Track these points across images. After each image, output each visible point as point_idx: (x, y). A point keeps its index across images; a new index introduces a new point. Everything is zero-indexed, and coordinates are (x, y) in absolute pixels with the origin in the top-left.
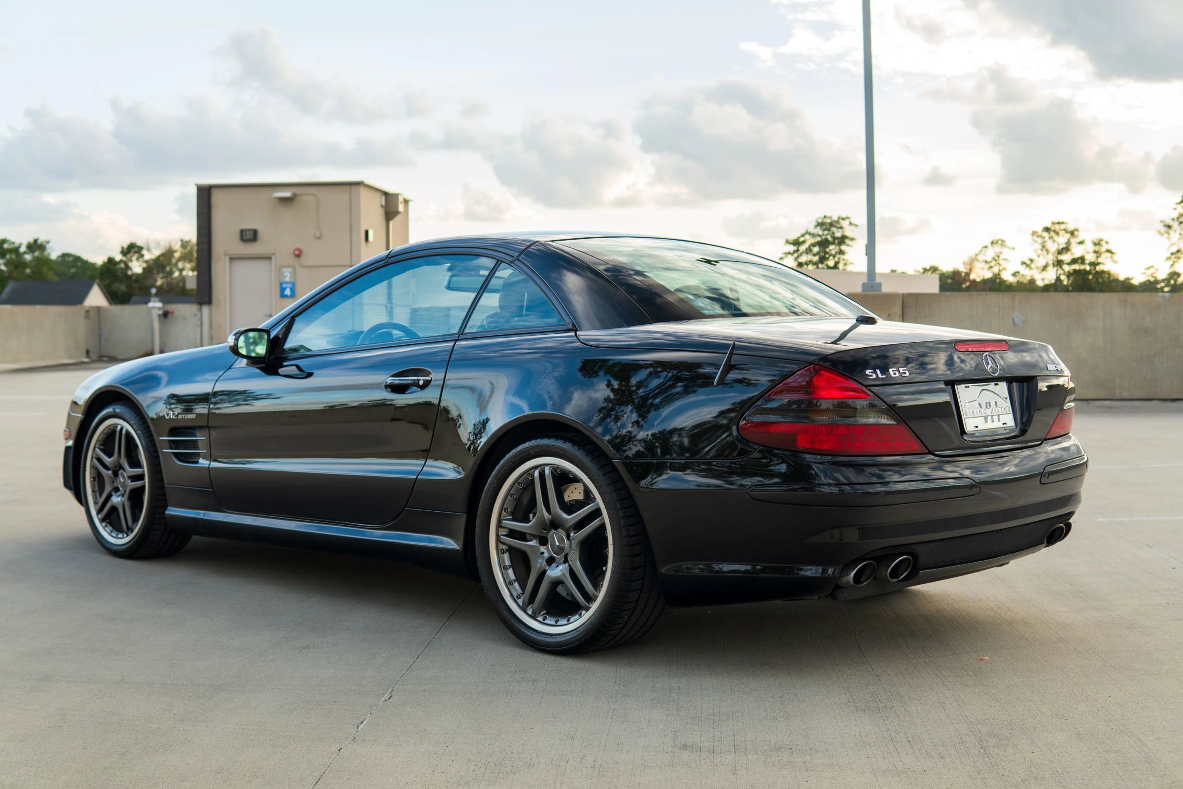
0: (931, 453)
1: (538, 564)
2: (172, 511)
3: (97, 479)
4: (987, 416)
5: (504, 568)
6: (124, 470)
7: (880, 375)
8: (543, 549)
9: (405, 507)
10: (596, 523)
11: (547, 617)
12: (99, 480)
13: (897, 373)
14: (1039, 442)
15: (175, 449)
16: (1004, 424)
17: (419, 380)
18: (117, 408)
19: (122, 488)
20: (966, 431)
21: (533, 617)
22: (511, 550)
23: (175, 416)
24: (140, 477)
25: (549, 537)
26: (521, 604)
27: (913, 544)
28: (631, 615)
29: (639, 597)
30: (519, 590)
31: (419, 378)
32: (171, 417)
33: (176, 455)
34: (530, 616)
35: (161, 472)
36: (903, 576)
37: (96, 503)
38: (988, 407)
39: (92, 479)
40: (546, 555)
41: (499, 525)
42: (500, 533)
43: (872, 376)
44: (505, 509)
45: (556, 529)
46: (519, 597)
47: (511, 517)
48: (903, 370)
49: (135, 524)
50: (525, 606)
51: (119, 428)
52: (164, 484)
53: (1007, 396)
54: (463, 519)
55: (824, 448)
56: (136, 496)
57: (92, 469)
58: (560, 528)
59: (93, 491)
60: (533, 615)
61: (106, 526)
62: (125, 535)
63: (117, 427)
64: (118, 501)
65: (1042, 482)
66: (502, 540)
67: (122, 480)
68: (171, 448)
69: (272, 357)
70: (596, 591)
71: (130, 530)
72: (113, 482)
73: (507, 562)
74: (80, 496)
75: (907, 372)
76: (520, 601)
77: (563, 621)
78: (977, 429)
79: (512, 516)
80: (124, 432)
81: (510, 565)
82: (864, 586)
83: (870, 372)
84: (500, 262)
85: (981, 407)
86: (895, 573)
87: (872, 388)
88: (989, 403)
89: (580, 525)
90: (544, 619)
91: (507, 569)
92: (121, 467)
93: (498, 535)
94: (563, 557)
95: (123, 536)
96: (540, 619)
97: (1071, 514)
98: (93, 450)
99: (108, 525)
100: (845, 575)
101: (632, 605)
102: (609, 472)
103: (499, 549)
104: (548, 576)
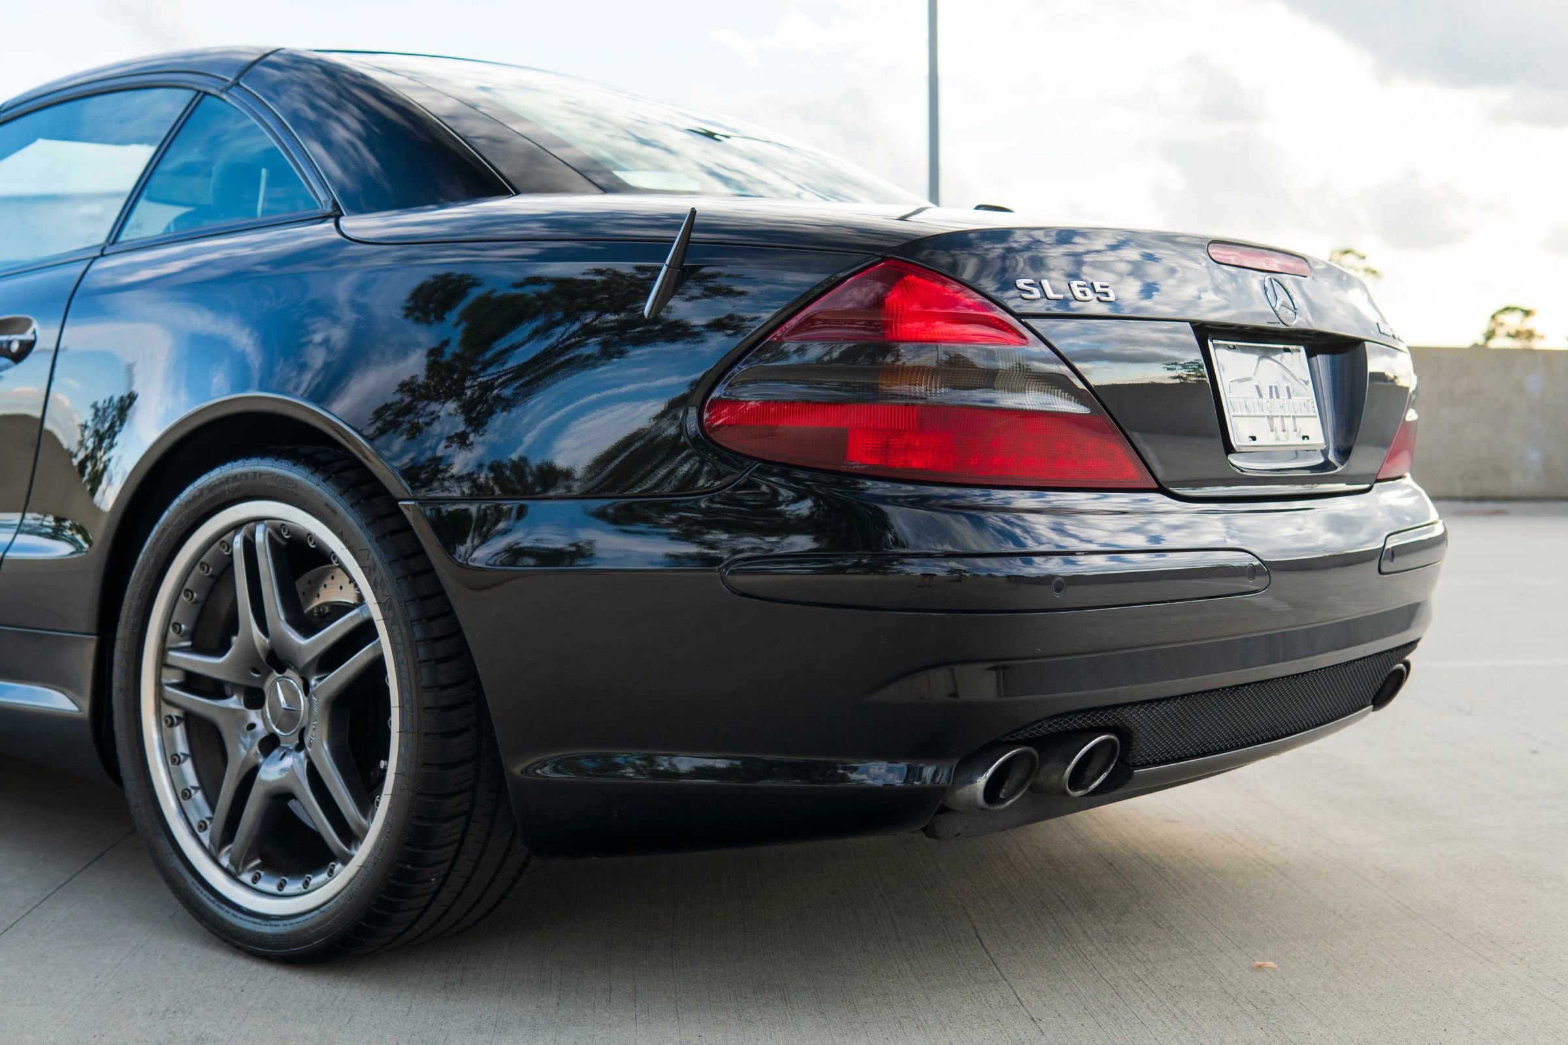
0: (1162, 490)
1: (242, 750)
4: (1273, 417)
5: (173, 761)
8: (254, 716)
10: (362, 656)
11: (262, 873)
14: (1367, 486)
16: (1304, 437)
17: (10, 343)
20: (1235, 446)
21: (232, 873)
22: (189, 719)
25: (266, 688)
26: (207, 844)
27: (1124, 705)
28: (446, 876)
29: (465, 831)
30: (206, 812)
31: (12, 337)
34: (226, 871)
36: (1097, 783)
38: (1275, 396)
40: (260, 730)
41: (162, 663)
42: (164, 681)
43: (1030, 292)
44: (175, 623)
45: (281, 670)
46: (203, 826)
47: (188, 643)
50: (215, 847)
53: (1308, 378)
54: (89, 649)
55: (915, 465)
58: (291, 669)
60: (232, 869)
65: (1383, 570)
66: (167, 696)
70: (365, 816)
73: (182, 748)
76: (204, 835)
77: (293, 887)
78: (1254, 443)
79: (191, 640)
81: (188, 750)
82: (1011, 805)
84: (201, 94)
85: (1261, 396)
86: (1077, 780)
87: (1033, 323)
88: (1276, 387)
89: (331, 659)
90: (255, 880)
91: (179, 762)
93: (159, 685)
94: (296, 735)
96: (247, 878)
97: (1412, 645)
100: (965, 784)
101: (450, 851)
102: (393, 533)
103: (163, 716)
104: (263, 782)
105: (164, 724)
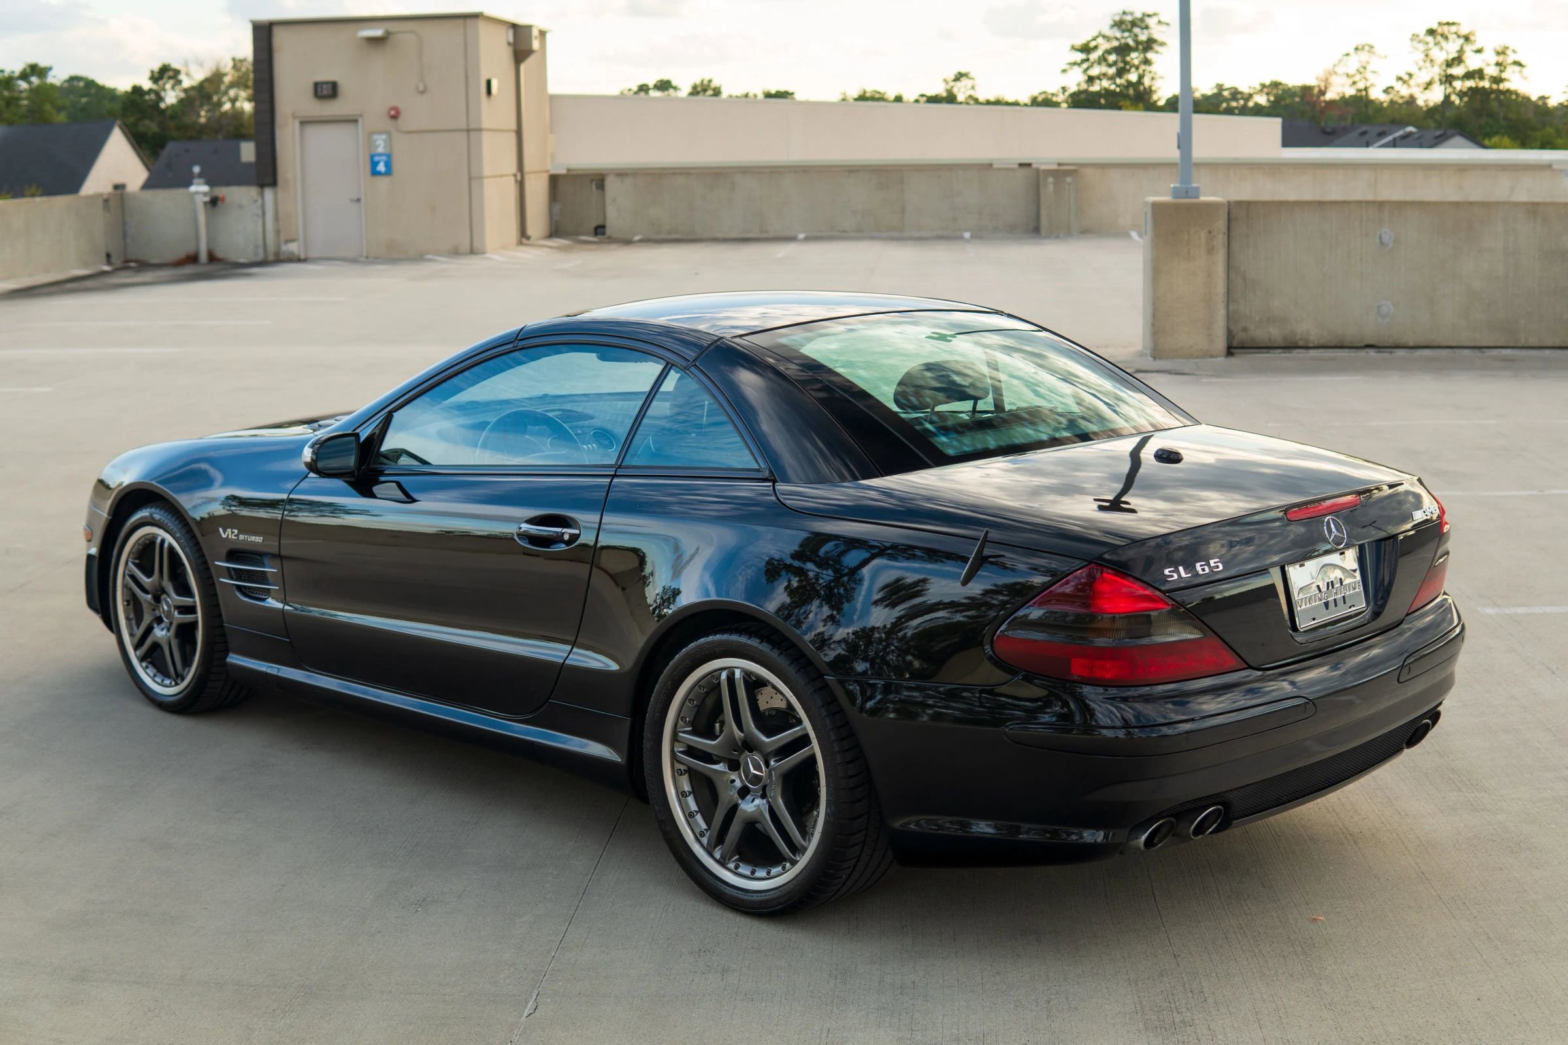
0: (1250, 667)
1: (728, 795)
2: (236, 659)
3: (132, 602)
4: (1328, 603)
5: (683, 795)
6: (168, 596)
7: (1183, 575)
8: (733, 776)
9: (549, 698)
10: (801, 754)
11: (741, 864)
12: (134, 604)
13: (1206, 568)
15: (236, 580)
16: (1351, 608)
17: (563, 533)
18: (155, 513)
19: (167, 619)
20: (1300, 629)
21: (722, 863)
22: (692, 773)
23: (235, 536)
24: (191, 610)
25: (741, 760)
26: (705, 845)
27: (1226, 791)
28: (850, 874)
29: (862, 851)
30: (704, 826)
31: (565, 530)
32: (230, 537)
33: (239, 588)
34: (718, 862)
35: (218, 605)
36: (1210, 831)
37: (132, 635)
38: (1330, 588)
39: (125, 603)
40: (738, 784)
41: (675, 738)
42: (676, 749)
43: (1172, 576)
44: (682, 718)
45: (751, 751)
46: (702, 834)
47: (690, 729)
48: (1215, 563)
49: (187, 669)
50: (711, 847)
51: (158, 541)
52: (223, 623)
53: (1357, 566)
54: (626, 725)
55: (1107, 677)
56: (185, 633)
57: (125, 589)
58: (756, 751)
59: (128, 619)
60: (722, 861)
61: (147, 667)
62: (173, 683)
63: (156, 539)
64: (163, 635)
65: (1401, 681)
66: (678, 759)
67: (165, 607)
68: (232, 578)
69: (364, 467)
70: (804, 839)
71: (179, 677)
72: (154, 610)
73: (687, 788)
74: (110, 621)
75: (1220, 565)
76: (705, 840)
77: (761, 873)
78: (1314, 623)
79: (692, 726)
80: (166, 545)
81: (690, 790)
82: (1159, 848)
83: (1170, 572)
84: (670, 365)
85: (1321, 591)
86: (1199, 830)
87: (1172, 594)
88: (1332, 583)
89: (785, 751)
90: (737, 867)
91: (686, 797)
92: (164, 591)
93: (673, 752)
94: (761, 788)
95: (171, 683)
96: (732, 866)
97: (1440, 704)
98: (125, 565)
99: (150, 666)
100: (1133, 839)
101: (853, 862)
102: (820, 689)
103: (676, 769)
104: (741, 814)
105: (676, 774)
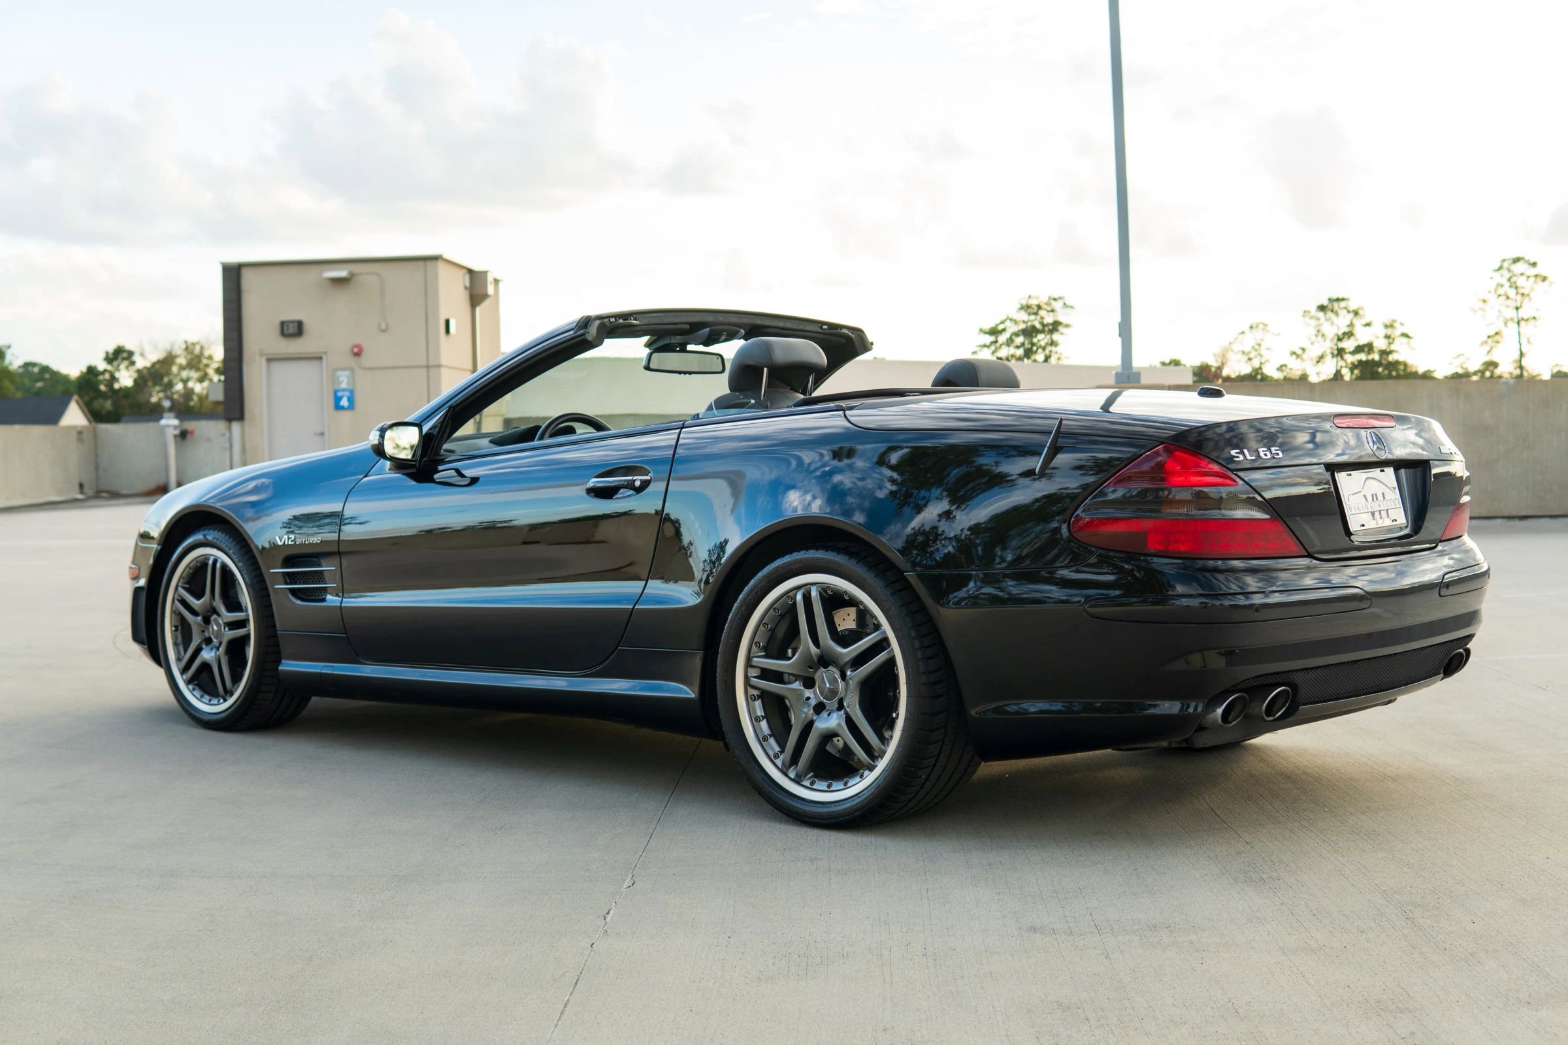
0: (1310, 556)
1: (802, 713)
2: (288, 665)
3: (180, 628)
4: (1374, 512)
5: (756, 720)
6: (219, 615)
7: (1249, 457)
8: (808, 693)
9: (618, 646)
10: (882, 657)
11: (816, 780)
12: (183, 629)
13: (1268, 453)
14: (1434, 545)
15: (291, 584)
16: (1393, 521)
17: (635, 480)
18: (209, 534)
19: (216, 639)
20: (1352, 531)
21: (797, 781)
22: (765, 696)
23: (292, 541)
24: (243, 623)
25: (817, 676)
26: (780, 767)
27: (1293, 671)
28: (929, 775)
30: (777, 749)
31: (635, 478)
32: (286, 543)
33: (293, 591)
34: (793, 780)
35: (272, 616)
36: (1280, 713)
37: (179, 659)
38: (1375, 499)
39: (173, 629)
40: (813, 702)
41: (749, 664)
42: (749, 675)
43: (1238, 457)
44: (756, 643)
45: (826, 667)
46: (776, 756)
47: (764, 653)
48: (1275, 450)
49: (236, 686)
50: (786, 767)
51: (211, 562)
52: (276, 630)
53: (1395, 484)
54: (697, 661)
55: (1182, 550)
56: (236, 649)
57: (173, 616)
58: (833, 666)
59: (175, 644)
60: (798, 779)
61: (194, 689)
62: (222, 701)
63: (208, 560)
64: (212, 657)
65: (1442, 594)
66: (752, 683)
67: (215, 628)
68: (287, 584)
69: (424, 459)
70: (883, 744)
71: (228, 693)
72: (203, 631)
73: (760, 712)
74: (156, 653)
75: (1280, 452)
76: (779, 762)
77: (837, 785)
78: (1363, 528)
79: (765, 651)
80: (218, 565)
81: (763, 714)
82: (1234, 725)
83: (1236, 453)
85: (1367, 500)
86: (1270, 711)
87: (1240, 474)
88: (1376, 495)
89: (860, 660)
90: (812, 783)
91: (760, 721)
92: (215, 611)
93: (747, 678)
94: (837, 702)
95: (219, 701)
96: (807, 783)
97: (1470, 637)
98: (174, 589)
99: (197, 688)
100: (1211, 713)
101: (932, 761)
102: (899, 591)
103: (749, 695)
104: (817, 728)
105: (749, 699)
